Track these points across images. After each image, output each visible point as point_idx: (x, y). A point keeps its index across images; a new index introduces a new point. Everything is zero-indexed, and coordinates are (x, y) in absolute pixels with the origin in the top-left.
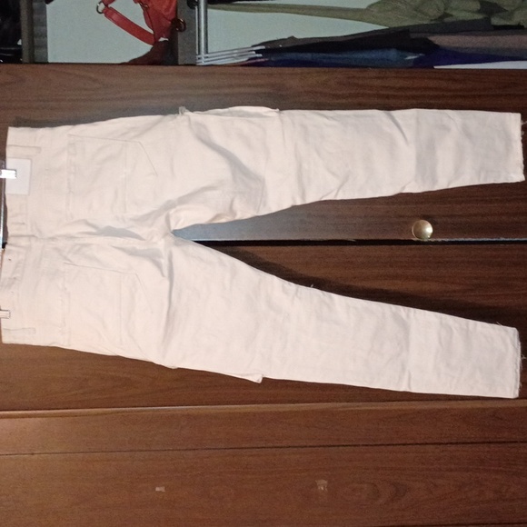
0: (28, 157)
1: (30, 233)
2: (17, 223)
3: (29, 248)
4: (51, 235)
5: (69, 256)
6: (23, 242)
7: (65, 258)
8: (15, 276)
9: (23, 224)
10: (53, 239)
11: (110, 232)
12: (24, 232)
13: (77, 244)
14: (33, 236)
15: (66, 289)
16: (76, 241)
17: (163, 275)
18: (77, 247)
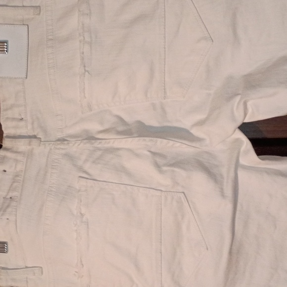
0: (24, 23)
1: (31, 134)
2: (14, 119)
3: (29, 155)
4: (59, 135)
5: (87, 167)
6: (22, 145)
7: (81, 169)
8: (11, 195)
9: (22, 119)
10: (62, 140)
11: (143, 131)
12: (23, 131)
13: (99, 149)
14: (35, 137)
15: (82, 215)
16: (97, 144)
17: (223, 195)
18: (99, 153)
